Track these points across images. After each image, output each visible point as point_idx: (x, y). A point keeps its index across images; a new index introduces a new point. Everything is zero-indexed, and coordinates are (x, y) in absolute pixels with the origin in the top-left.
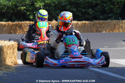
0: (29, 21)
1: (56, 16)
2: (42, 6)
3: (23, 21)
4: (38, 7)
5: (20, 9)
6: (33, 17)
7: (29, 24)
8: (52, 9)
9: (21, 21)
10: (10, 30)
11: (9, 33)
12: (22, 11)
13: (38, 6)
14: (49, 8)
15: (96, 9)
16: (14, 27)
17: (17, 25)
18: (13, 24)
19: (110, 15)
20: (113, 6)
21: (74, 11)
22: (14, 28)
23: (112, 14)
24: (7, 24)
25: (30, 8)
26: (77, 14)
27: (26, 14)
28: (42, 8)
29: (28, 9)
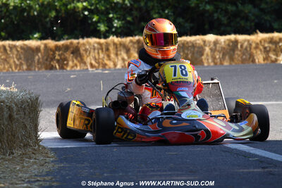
3: (83, 38)
7: (96, 45)
8: (153, 6)
9: (78, 38)
10: (49, 60)
11: (46, 69)
12: (79, 12)
15: (263, 6)
16: (61, 52)
18: (56, 46)
21: (208, 11)
22: (59, 55)
24: (42, 46)
25: (98, 6)
26: (215, 18)
27: (90, 22)
28: (129, 5)
29: (93, 8)
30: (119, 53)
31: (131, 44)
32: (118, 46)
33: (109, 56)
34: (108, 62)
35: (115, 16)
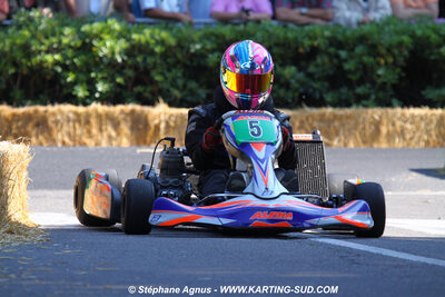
0: (72, 103)
1: (168, 91)
3: (53, 103)
4: (105, 56)
5: (42, 62)
6: (87, 93)
7: (71, 116)
8: (155, 64)
9: (45, 104)
12: (47, 68)
13: (106, 51)
14: (145, 59)
15: (312, 69)
16: (20, 124)
17: (28, 118)
18: (14, 115)
19: (360, 90)
20: (371, 60)
22: (18, 128)
23: (368, 85)
25: (75, 60)
27: (63, 82)
28: (119, 60)
29: (68, 62)
30: (104, 127)
31: (122, 116)
32: (104, 118)
33: (89, 132)
34: (87, 141)
35: (100, 76)
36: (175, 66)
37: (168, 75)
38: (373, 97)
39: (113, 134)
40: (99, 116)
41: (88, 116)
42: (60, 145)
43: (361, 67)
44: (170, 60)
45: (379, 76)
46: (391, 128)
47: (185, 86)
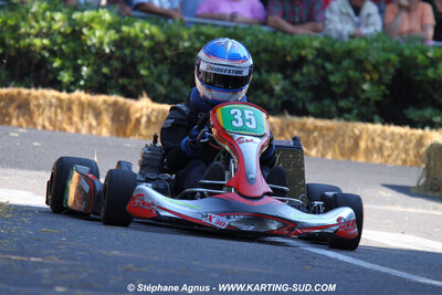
0: (56, 89)
1: (153, 85)
2: (108, 44)
4: (94, 45)
5: (30, 45)
6: (73, 79)
13: (95, 40)
14: (132, 52)
17: (10, 99)
19: (343, 103)
20: (357, 74)
23: (352, 99)
36: (161, 62)
37: (155, 71)
38: (356, 112)
39: (94, 123)
40: (81, 104)
41: (70, 102)
42: (40, 128)
43: (346, 80)
44: (157, 56)
45: (364, 91)
46: (370, 143)
47: (169, 82)
